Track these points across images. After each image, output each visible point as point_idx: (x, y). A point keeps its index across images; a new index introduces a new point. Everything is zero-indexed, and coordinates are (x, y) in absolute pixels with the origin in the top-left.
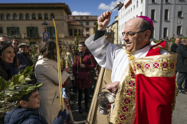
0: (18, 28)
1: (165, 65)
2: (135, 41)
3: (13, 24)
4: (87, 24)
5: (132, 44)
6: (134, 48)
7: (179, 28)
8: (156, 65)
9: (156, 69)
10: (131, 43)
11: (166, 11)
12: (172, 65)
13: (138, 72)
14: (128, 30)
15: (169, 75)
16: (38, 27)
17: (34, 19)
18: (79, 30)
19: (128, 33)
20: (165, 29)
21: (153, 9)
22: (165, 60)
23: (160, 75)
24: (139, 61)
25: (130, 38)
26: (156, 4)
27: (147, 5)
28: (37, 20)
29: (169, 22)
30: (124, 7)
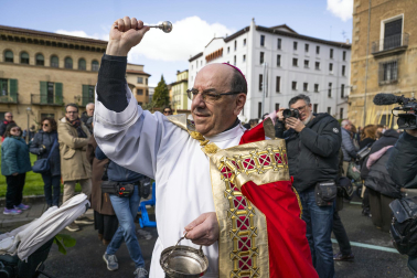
0: (14, 82)
2: (219, 110)
5: (212, 118)
6: (216, 126)
9: (266, 167)
10: (209, 115)
11: (278, 79)
13: (242, 180)
14: (207, 85)
15: (286, 177)
16: (64, 82)
17: (54, 65)
19: (206, 93)
21: (261, 73)
22: (276, 150)
25: (210, 104)
27: (254, 66)
28: (61, 69)
30: (203, 58)
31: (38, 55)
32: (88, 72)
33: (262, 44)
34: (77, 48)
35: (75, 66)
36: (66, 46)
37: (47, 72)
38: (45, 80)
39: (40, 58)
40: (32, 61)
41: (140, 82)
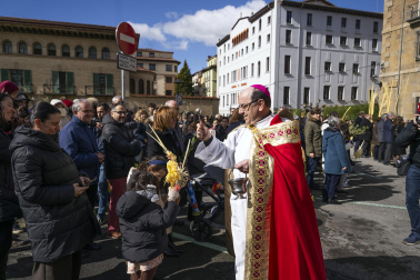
0: (28, 73)
1: (289, 132)
3: (16, 64)
4: (153, 67)
7: (327, 88)
8: (280, 133)
9: (281, 137)
11: (308, 59)
12: (295, 131)
13: (265, 142)
15: (294, 141)
16: (75, 72)
17: (66, 55)
18: (148, 82)
20: (307, 90)
21: (288, 54)
22: (288, 127)
23: (285, 142)
24: (263, 132)
26: (292, 46)
27: (279, 47)
28: (72, 59)
29: (311, 77)
30: (230, 42)
31: (50, 45)
32: (98, 60)
33: (288, 21)
34: (86, 36)
35: (86, 54)
36: (75, 35)
37: (59, 61)
38: (56, 69)
39: (52, 48)
40: (45, 51)
41: (169, 69)
